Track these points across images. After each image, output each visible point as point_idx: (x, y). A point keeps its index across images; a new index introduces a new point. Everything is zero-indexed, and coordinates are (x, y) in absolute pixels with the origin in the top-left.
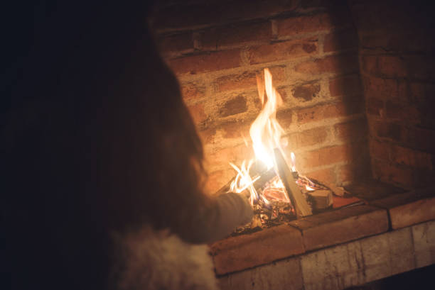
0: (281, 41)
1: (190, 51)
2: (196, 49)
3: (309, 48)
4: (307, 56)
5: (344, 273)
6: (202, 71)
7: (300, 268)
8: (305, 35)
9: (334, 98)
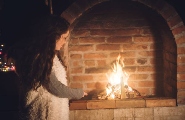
0: (134, 44)
1: (104, 43)
2: (105, 43)
3: (145, 47)
4: (143, 50)
5: (128, 117)
6: (106, 50)
7: (113, 112)
8: (144, 43)
9: (152, 65)
